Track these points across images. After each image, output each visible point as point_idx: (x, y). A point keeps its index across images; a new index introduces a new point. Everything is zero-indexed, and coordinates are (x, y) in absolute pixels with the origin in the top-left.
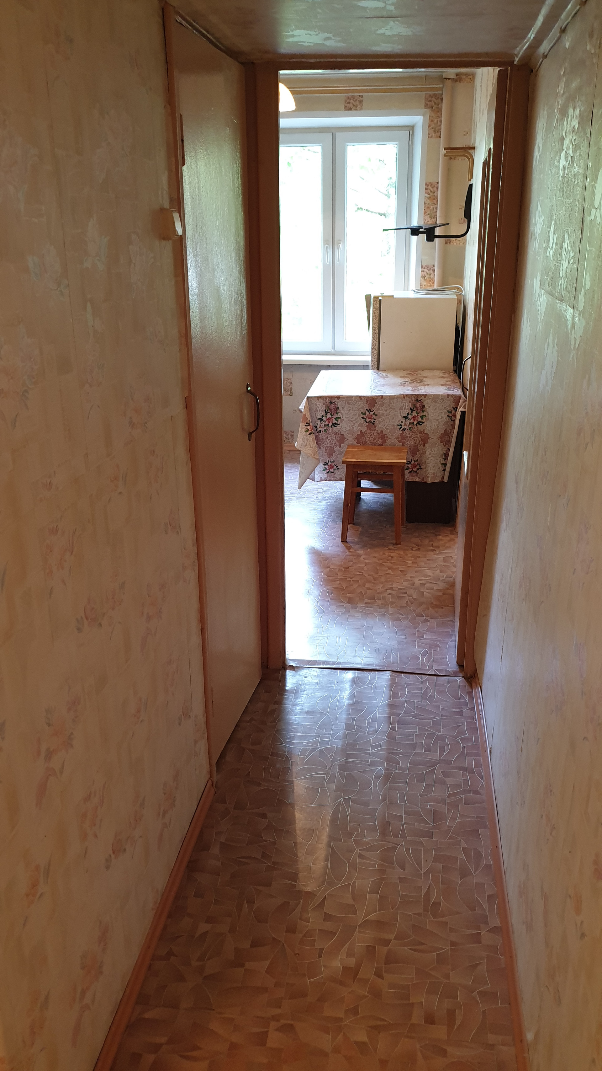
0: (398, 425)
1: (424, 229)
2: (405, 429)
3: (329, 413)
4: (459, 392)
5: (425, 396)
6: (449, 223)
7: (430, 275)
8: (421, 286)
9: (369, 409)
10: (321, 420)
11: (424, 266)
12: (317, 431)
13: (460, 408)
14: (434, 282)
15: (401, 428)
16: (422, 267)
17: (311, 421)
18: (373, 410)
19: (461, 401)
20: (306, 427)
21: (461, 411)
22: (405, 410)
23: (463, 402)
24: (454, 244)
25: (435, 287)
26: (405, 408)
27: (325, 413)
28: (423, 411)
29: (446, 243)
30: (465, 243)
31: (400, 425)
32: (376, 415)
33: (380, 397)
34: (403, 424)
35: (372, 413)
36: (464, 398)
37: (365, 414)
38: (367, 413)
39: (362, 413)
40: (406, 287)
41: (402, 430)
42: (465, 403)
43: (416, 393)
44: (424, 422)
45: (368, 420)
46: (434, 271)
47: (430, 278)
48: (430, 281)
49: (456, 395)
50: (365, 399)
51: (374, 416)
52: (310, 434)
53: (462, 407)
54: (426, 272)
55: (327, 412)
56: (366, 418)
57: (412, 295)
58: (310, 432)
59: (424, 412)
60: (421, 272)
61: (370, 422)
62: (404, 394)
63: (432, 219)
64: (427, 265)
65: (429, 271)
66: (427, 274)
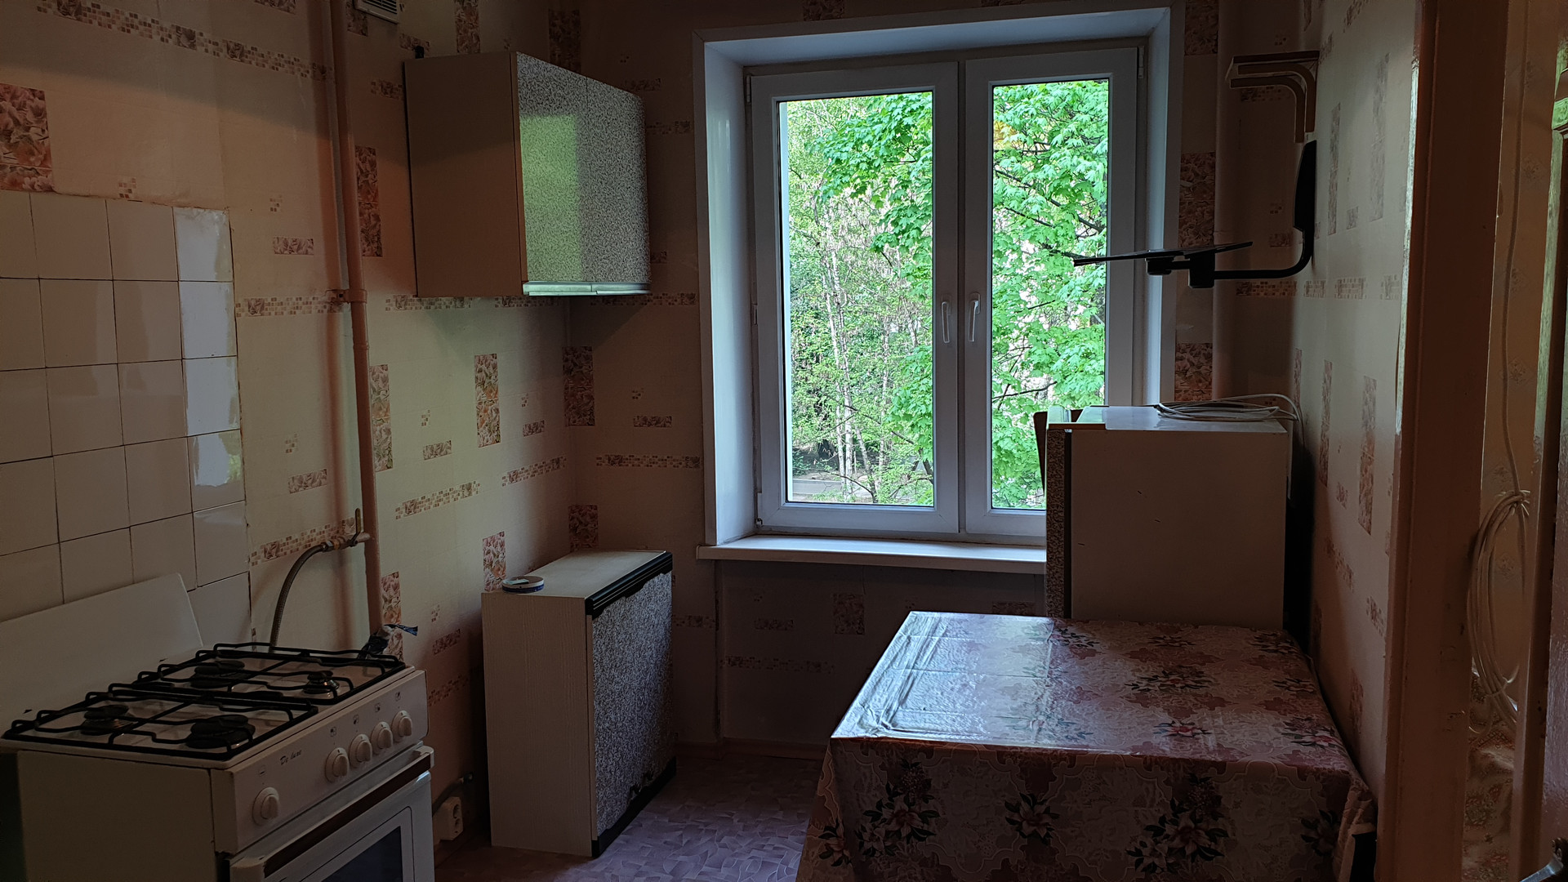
0: (1129, 853)
1: (1186, 257)
2: (1152, 868)
3: (902, 797)
4: (1337, 762)
5: (1221, 767)
6: (1251, 244)
7: (1199, 367)
8: (1178, 394)
9: (1031, 795)
10: (876, 816)
11: (1183, 346)
12: (863, 851)
13: (1350, 822)
14: (1210, 383)
15: (1138, 863)
16: (1178, 349)
17: (840, 820)
18: (1045, 801)
19: (1352, 796)
20: (824, 841)
21: (1353, 835)
22: (1151, 806)
23: (1360, 799)
24: (1258, 294)
25: (1214, 398)
26: (1153, 800)
27: (888, 796)
28: (1216, 816)
29: (1239, 292)
30: (1291, 289)
31: (1138, 853)
32: (1055, 817)
33: (1065, 759)
34: (1145, 852)
35: (1041, 809)
36: (1362, 783)
37: (1015, 809)
38: (1025, 807)
39: (1006, 803)
40: (1138, 397)
41: (1144, 870)
42: (1364, 803)
43: (1187, 752)
44: (1219, 850)
45: (1027, 829)
46: (1209, 357)
47: (1200, 373)
48: (1200, 381)
49: (1330, 771)
50: (1015, 762)
51: (1047, 820)
52: (837, 863)
53: (1356, 819)
54: (1188, 360)
55: (892, 794)
56: (1021, 824)
57: (1154, 421)
58: (837, 856)
59: (1220, 819)
60: (1177, 359)
61: (1035, 834)
62: (1149, 753)
63: (1200, 237)
64: (1190, 345)
65: (1197, 359)
66: (1192, 364)
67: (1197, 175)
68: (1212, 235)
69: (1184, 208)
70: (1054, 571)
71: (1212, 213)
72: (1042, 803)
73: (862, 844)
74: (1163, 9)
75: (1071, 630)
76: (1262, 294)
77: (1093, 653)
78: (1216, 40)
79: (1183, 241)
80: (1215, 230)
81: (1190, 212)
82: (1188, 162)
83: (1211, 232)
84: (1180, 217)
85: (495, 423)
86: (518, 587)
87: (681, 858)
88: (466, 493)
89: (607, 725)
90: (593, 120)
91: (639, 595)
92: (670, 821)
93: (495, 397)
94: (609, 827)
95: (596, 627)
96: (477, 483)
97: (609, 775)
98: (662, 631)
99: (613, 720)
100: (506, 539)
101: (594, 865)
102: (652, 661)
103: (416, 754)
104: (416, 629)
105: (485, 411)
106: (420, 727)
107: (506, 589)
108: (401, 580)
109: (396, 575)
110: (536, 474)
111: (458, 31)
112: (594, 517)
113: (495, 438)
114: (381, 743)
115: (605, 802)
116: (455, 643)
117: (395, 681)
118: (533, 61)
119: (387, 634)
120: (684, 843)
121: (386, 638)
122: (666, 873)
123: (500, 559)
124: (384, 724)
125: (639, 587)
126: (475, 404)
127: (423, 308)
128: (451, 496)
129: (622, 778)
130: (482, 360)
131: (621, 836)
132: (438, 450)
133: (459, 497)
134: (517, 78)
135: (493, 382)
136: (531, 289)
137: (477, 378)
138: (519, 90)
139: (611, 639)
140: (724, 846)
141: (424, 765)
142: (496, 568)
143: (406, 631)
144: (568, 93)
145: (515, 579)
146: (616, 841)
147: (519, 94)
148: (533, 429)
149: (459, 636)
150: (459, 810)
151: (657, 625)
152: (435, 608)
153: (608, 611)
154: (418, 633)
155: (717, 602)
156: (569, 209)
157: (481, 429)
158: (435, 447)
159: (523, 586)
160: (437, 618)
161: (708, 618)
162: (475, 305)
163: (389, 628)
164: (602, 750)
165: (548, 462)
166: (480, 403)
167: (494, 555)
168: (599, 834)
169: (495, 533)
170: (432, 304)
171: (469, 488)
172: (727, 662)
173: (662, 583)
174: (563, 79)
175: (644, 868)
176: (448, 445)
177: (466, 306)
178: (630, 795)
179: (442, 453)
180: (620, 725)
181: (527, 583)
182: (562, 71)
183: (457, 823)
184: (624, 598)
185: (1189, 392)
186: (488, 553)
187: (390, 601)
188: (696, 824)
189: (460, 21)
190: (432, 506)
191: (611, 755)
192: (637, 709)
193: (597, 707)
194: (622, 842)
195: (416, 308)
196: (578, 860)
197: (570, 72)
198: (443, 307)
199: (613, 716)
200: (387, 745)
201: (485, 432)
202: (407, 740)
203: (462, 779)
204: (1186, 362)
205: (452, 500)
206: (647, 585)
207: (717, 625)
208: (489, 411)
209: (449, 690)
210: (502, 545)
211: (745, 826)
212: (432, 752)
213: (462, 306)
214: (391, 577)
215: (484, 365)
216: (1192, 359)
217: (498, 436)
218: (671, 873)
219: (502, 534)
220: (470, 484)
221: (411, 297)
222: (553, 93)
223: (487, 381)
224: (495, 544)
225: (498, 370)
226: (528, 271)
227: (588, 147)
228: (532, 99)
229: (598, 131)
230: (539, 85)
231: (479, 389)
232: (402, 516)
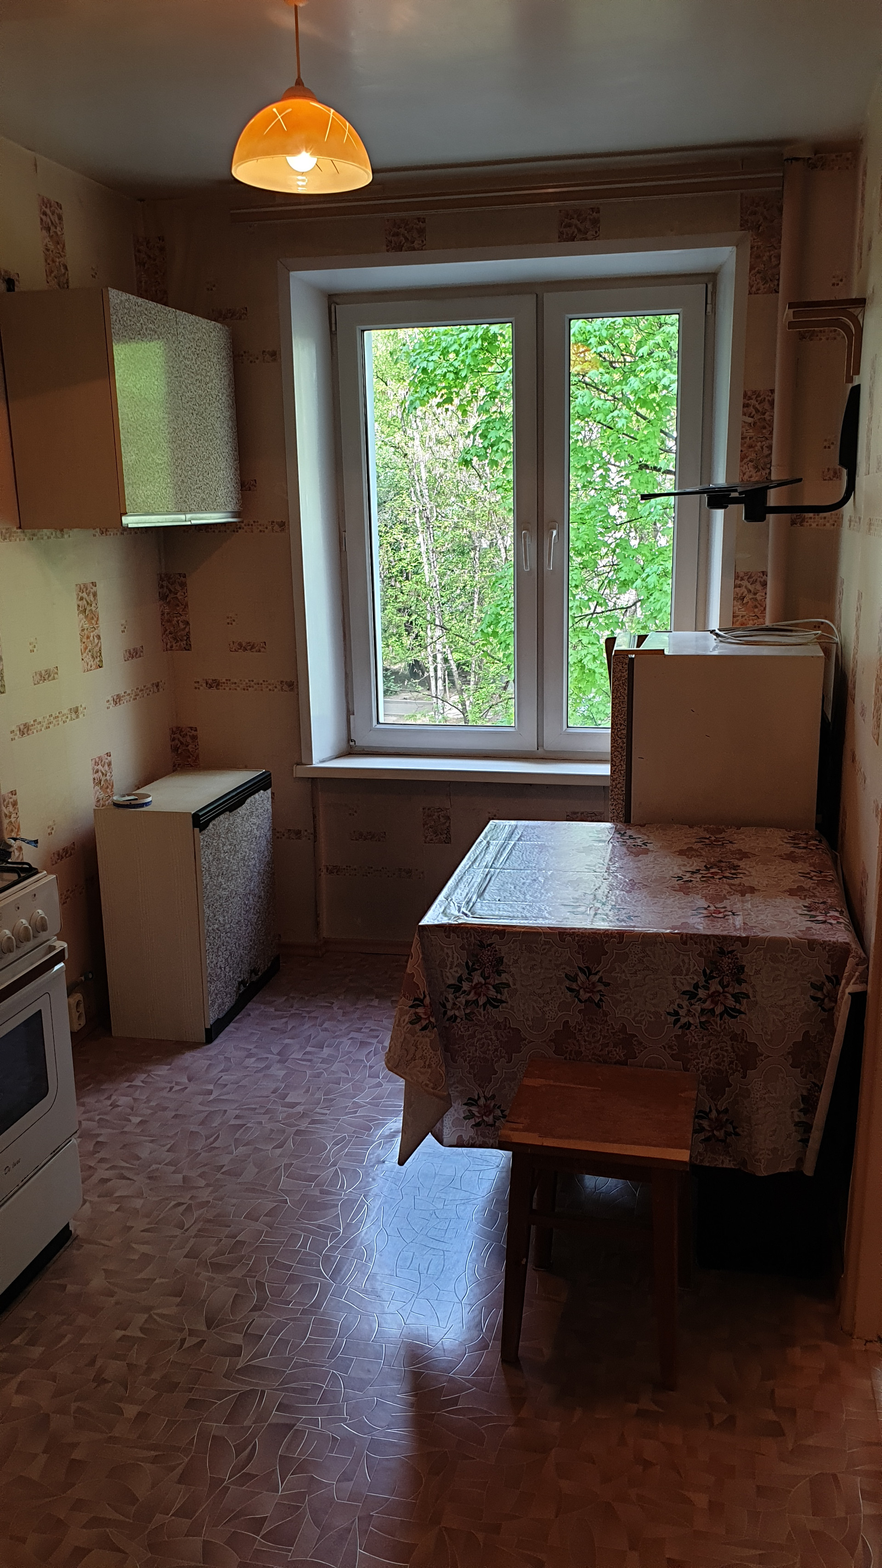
0: (669, 1013)
1: (740, 493)
2: (688, 1026)
3: (479, 972)
4: (841, 935)
5: (744, 941)
6: (800, 480)
7: (755, 594)
8: (735, 619)
9: (587, 968)
10: (457, 988)
11: (741, 574)
12: (446, 1018)
13: (848, 983)
14: (765, 609)
15: (676, 1021)
16: (737, 577)
17: (427, 993)
18: (599, 971)
19: (851, 962)
20: (413, 1010)
21: (849, 993)
22: (687, 975)
23: (857, 965)
24: (810, 525)
25: (768, 623)
26: (688, 970)
27: (467, 971)
28: (740, 982)
29: (793, 523)
30: (838, 523)
31: (676, 1013)
32: (607, 985)
33: (615, 937)
34: (682, 1012)
35: (595, 978)
36: (860, 951)
37: (574, 979)
38: (582, 977)
39: (566, 975)
40: (701, 624)
41: (681, 1027)
42: (861, 968)
43: (718, 929)
44: (742, 1010)
45: (584, 996)
46: (764, 584)
47: (756, 599)
48: (756, 607)
49: (834, 943)
50: (574, 940)
51: (600, 987)
52: (424, 1028)
53: (852, 981)
54: (746, 587)
55: (471, 970)
56: (578, 991)
57: (712, 646)
58: (424, 1023)
59: (744, 985)
60: (735, 587)
61: (590, 1000)
62: (685, 931)
63: (759, 470)
64: (747, 573)
65: (753, 586)
66: (749, 591)
67: (757, 411)
68: (770, 468)
69: (745, 443)
70: (617, 782)
71: (770, 447)
72: (596, 974)
73: (445, 1013)
74: (730, 248)
75: (629, 833)
76: (814, 525)
77: (646, 852)
78: (778, 280)
79: (744, 474)
80: (773, 463)
81: (750, 447)
82: (750, 398)
83: (768, 466)
84: (741, 451)
85: (97, 649)
86: (128, 803)
87: (287, 1041)
88: (74, 716)
89: (216, 926)
90: (183, 353)
91: (242, 810)
92: (275, 1010)
93: (97, 624)
94: (221, 1016)
95: (203, 838)
96: (83, 706)
97: (219, 970)
98: (264, 843)
99: (222, 922)
100: (113, 759)
101: (209, 1049)
102: (255, 870)
103: (52, 948)
104: (36, 842)
105: (88, 637)
106: (55, 923)
107: (117, 805)
108: (19, 797)
109: (13, 793)
110: (137, 697)
111: (46, 261)
112: (194, 738)
113: (98, 663)
114: (23, 937)
115: (216, 994)
116: (71, 854)
117: (30, 884)
118: (125, 296)
119: (11, 846)
120: (289, 1028)
121: (11, 850)
122: (273, 1054)
123: (108, 778)
124: (24, 921)
125: (241, 803)
126: (78, 631)
127: (26, 539)
128: (60, 719)
129: (231, 973)
130: (83, 588)
131: (232, 1024)
132: (46, 676)
133: (68, 720)
134: (110, 315)
135: (94, 609)
136: (130, 521)
137: (79, 606)
138: (112, 326)
139: (218, 850)
140: (326, 1030)
141: (59, 957)
142: (105, 786)
143: (28, 843)
144: (159, 326)
145: (124, 796)
146: (227, 1029)
147: (113, 330)
148: (132, 654)
149: (73, 849)
150: (82, 1005)
151: (260, 837)
152: (51, 823)
153: (214, 825)
154: (39, 845)
155: (314, 817)
156: (162, 441)
157: (85, 655)
158: (43, 673)
159: (133, 802)
160: (53, 832)
161: (306, 831)
162: (74, 535)
163: (13, 841)
164: (212, 948)
165: (149, 686)
166: (83, 630)
167: (102, 773)
168: (211, 1022)
169: (102, 753)
170: (34, 535)
171: (76, 711)
172: (325, 870)
173: (262, 800)
174: (153, 312)
175: (254, 1051)
176: (56, 671)
177: (66, 536)
178: (239, 989)
179: (50, 678)
180: (228, 926)
181: (136, 799)
182: (151, 304)
183: (79, 1017)
184: (228, 813)
185: (746, 617)
186: (97, 772)
187: (10, 817)
188: (301, 1012)
189: (48, 250)
190: (43, 729)
191: (220, 953)
192: (243, 912)
193: (207, 910)
194: (233, 1030)
195: (20, 540)
196: (194, 1046)
197: (159, 305)
198: (45, 538)
199: (221, 919)
200: (28, 939)
201: (88, 658)
202: (43, 935)
203: (83, 978)
204: (743, 589)
205: (61, 723)
206: (248, 801)
207: (315, 837)
208: (91, 638)
209: (67, 898)
210: (110, 764)
211: (344, 1013)
212: (66, 945)
213: (62, 536)
214: (10, 795)
215: (85, 593)
216: (749, 587)
217: (101, 661)
218: (278, 1054)
219: (109, 755)
220: (77, 708)
221: (15, 529)
222: (144, 327)
223: (88, 608)
224: (102, 763)
225: (98, 597)
226: (127, 503)
227: (179, 379)
228: (125, 334)
229: (188, 363)
230: (130, 321)
231: (81, 616)
232: (16, 738)
